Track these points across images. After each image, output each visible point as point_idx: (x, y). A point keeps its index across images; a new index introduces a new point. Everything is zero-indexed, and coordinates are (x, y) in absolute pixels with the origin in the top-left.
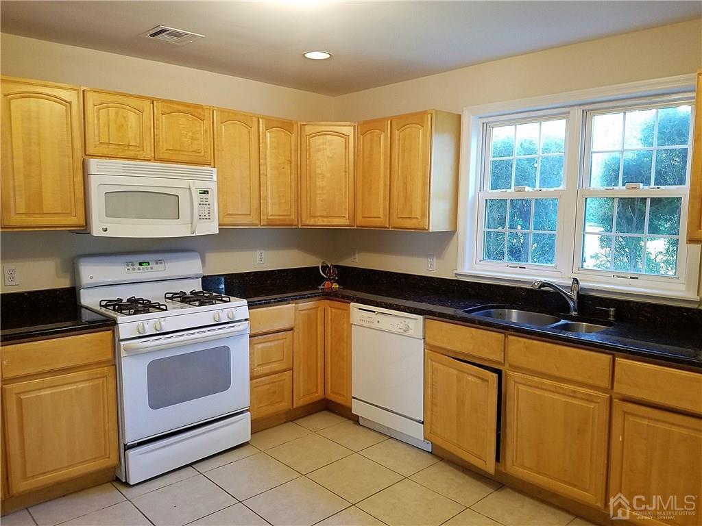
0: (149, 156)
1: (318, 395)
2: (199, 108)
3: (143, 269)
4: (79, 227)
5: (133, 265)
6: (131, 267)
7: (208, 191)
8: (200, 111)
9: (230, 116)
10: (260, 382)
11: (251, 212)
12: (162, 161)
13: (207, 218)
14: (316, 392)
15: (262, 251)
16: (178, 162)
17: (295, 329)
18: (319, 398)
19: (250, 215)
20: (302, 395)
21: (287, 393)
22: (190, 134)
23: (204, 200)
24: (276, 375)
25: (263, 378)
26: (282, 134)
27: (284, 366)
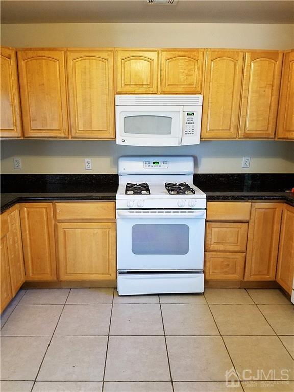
0: (155, 91)
1: (269, 277)
2: (194, 51)
3: (155, 166)
4: (111, 139)
5: (149, 164)
6: (147, 165)
7: (193, 114)
8: (195, 53)
9: (219, 54)
10: (215, 255)
11: (230, 128)
12: (164, 93)
13: (191, 133)
14: (268, 274)
15: (247, 158)
16: (176, 94)
17: (250, 223)
18: (269, 280)
19: (229, 130)
20: (253, 273)
21: (239, 269)
22: (186, 72)
23: (190, 120)
24: (230, 253)
25: (218, 253)
26: (266, 62)
27: (237, 248)
